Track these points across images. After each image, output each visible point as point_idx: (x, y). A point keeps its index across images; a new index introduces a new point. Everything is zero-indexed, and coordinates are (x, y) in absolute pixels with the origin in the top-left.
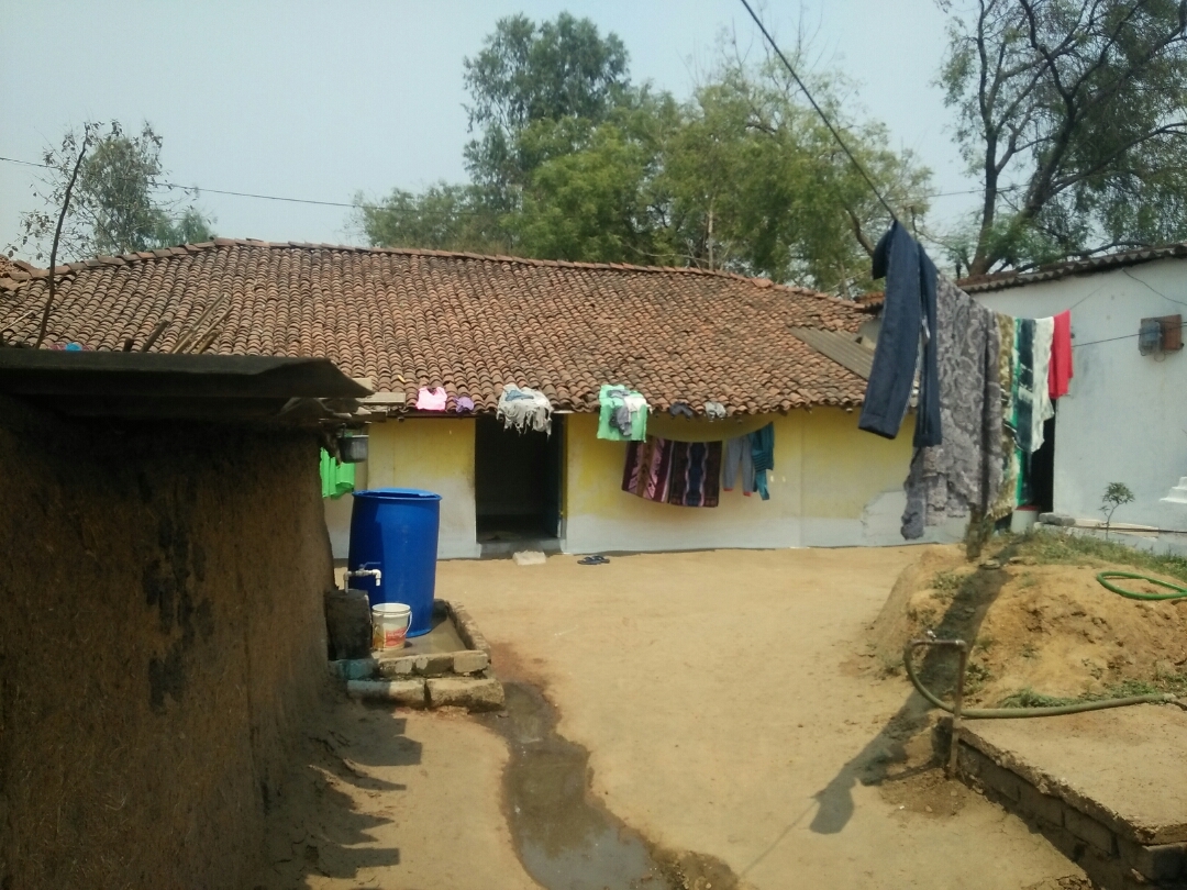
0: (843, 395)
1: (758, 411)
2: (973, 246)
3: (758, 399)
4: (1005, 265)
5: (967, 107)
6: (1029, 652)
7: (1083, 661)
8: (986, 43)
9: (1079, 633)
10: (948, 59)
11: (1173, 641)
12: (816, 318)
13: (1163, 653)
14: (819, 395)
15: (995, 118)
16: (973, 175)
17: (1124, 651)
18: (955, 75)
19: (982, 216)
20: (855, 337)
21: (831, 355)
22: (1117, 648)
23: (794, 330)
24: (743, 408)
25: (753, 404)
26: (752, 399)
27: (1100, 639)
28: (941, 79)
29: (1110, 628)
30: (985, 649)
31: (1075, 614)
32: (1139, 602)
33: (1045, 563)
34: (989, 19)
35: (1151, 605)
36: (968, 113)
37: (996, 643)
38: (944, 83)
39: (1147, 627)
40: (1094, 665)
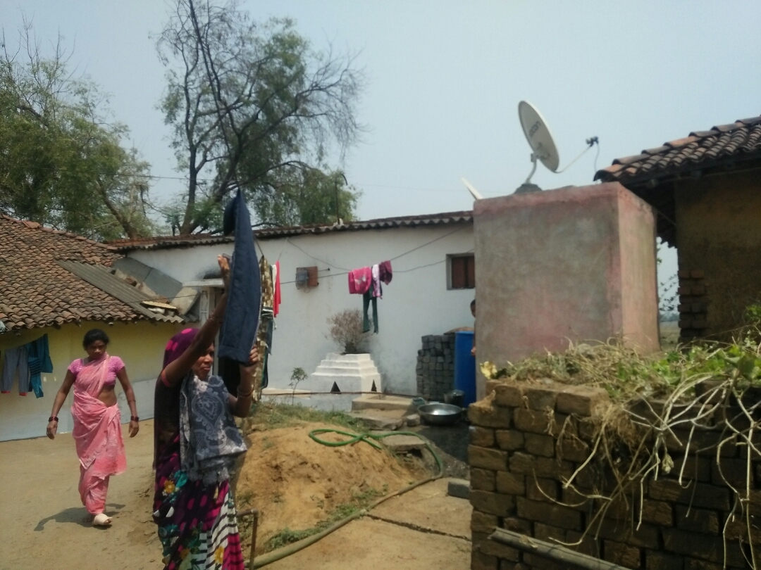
0: (105, 312)
1: (35, 325)
2: (182, 215)
3: (35, 316)
4: (203, 230)
5: (178, 128)
6: (278, 498)
7: (311, 497)
8: (190, 91)
9: (305, 477)
10: (166, 95)
11: (357, 471)
12: (79, 255)
13: (352, 481)
14: (86, 313)
15: (196, 138)
16: (180, 172)
17: (332, 484)
18: (171, 106)
19: (187, 197)
20: (110, 269)
21: (93, 282)
22: (329, 483)
23: (61, 262)
24: (21, 323)
25: (31, 320)
26: (29, 316)
27: (318, 478)
28: (162, 106)
29: (323, 470)
30: (247, 501)
31: (301, 464)
32: (337, 448)
33: (272, 428)
34: (192, 77)
35: (342, 449)
36: (179, 131)
37: (254, 495)
38: (164, 110)
39: (342, 465)
40: (318, 499)
